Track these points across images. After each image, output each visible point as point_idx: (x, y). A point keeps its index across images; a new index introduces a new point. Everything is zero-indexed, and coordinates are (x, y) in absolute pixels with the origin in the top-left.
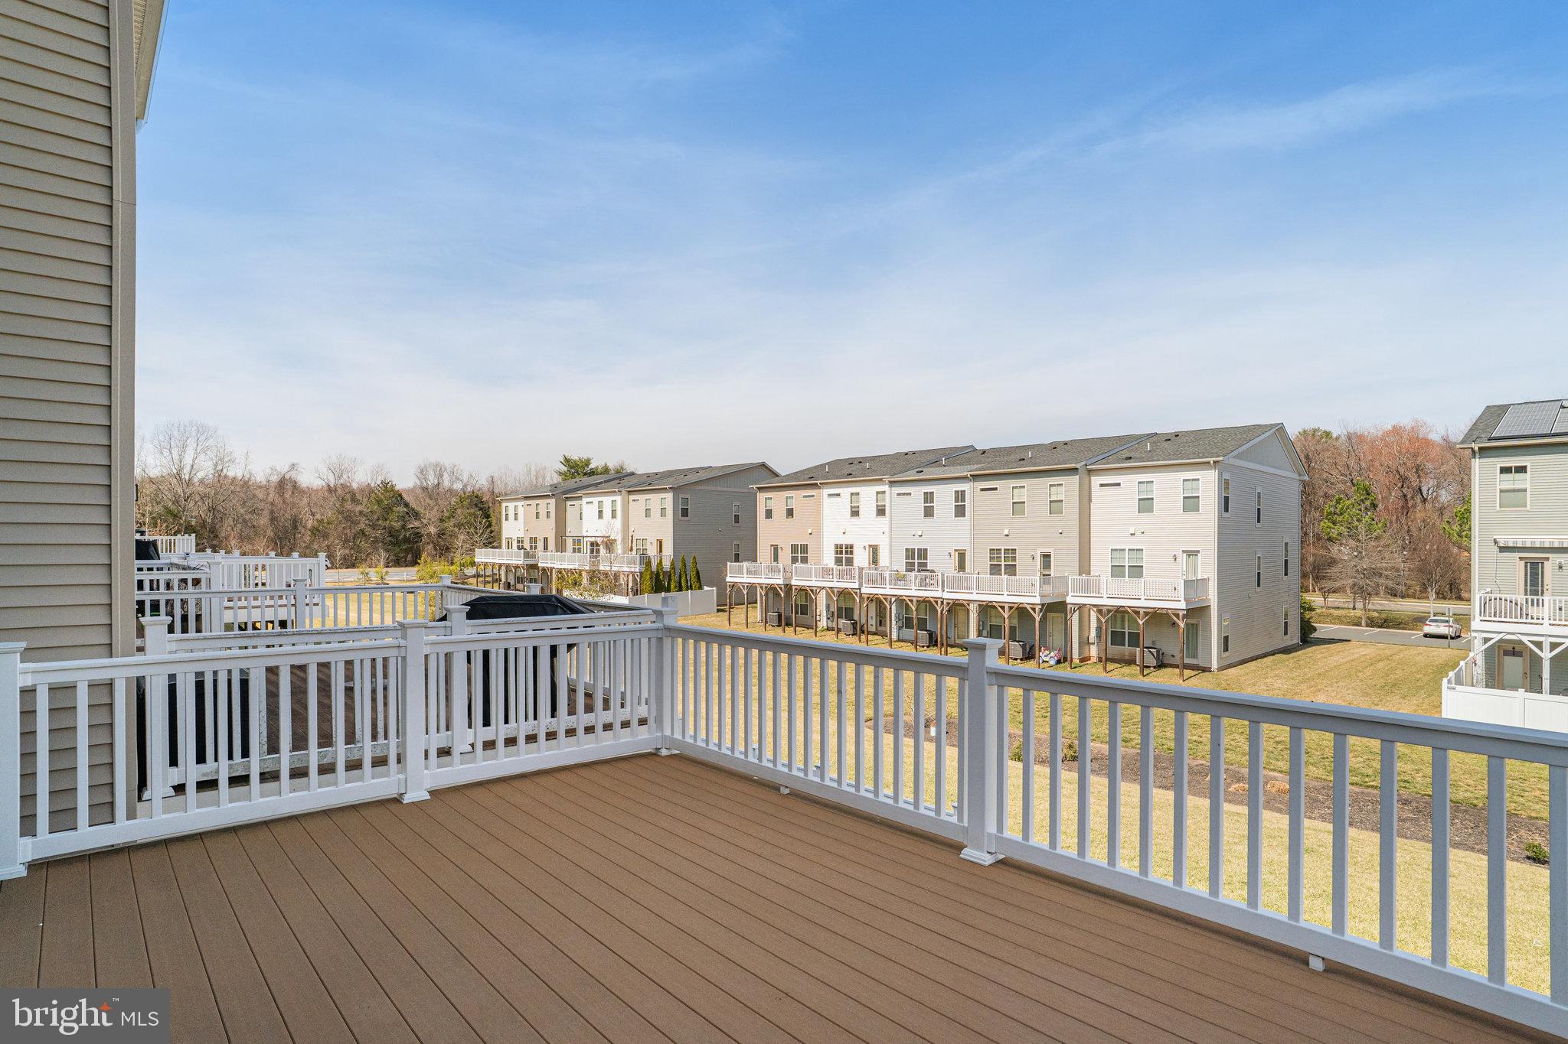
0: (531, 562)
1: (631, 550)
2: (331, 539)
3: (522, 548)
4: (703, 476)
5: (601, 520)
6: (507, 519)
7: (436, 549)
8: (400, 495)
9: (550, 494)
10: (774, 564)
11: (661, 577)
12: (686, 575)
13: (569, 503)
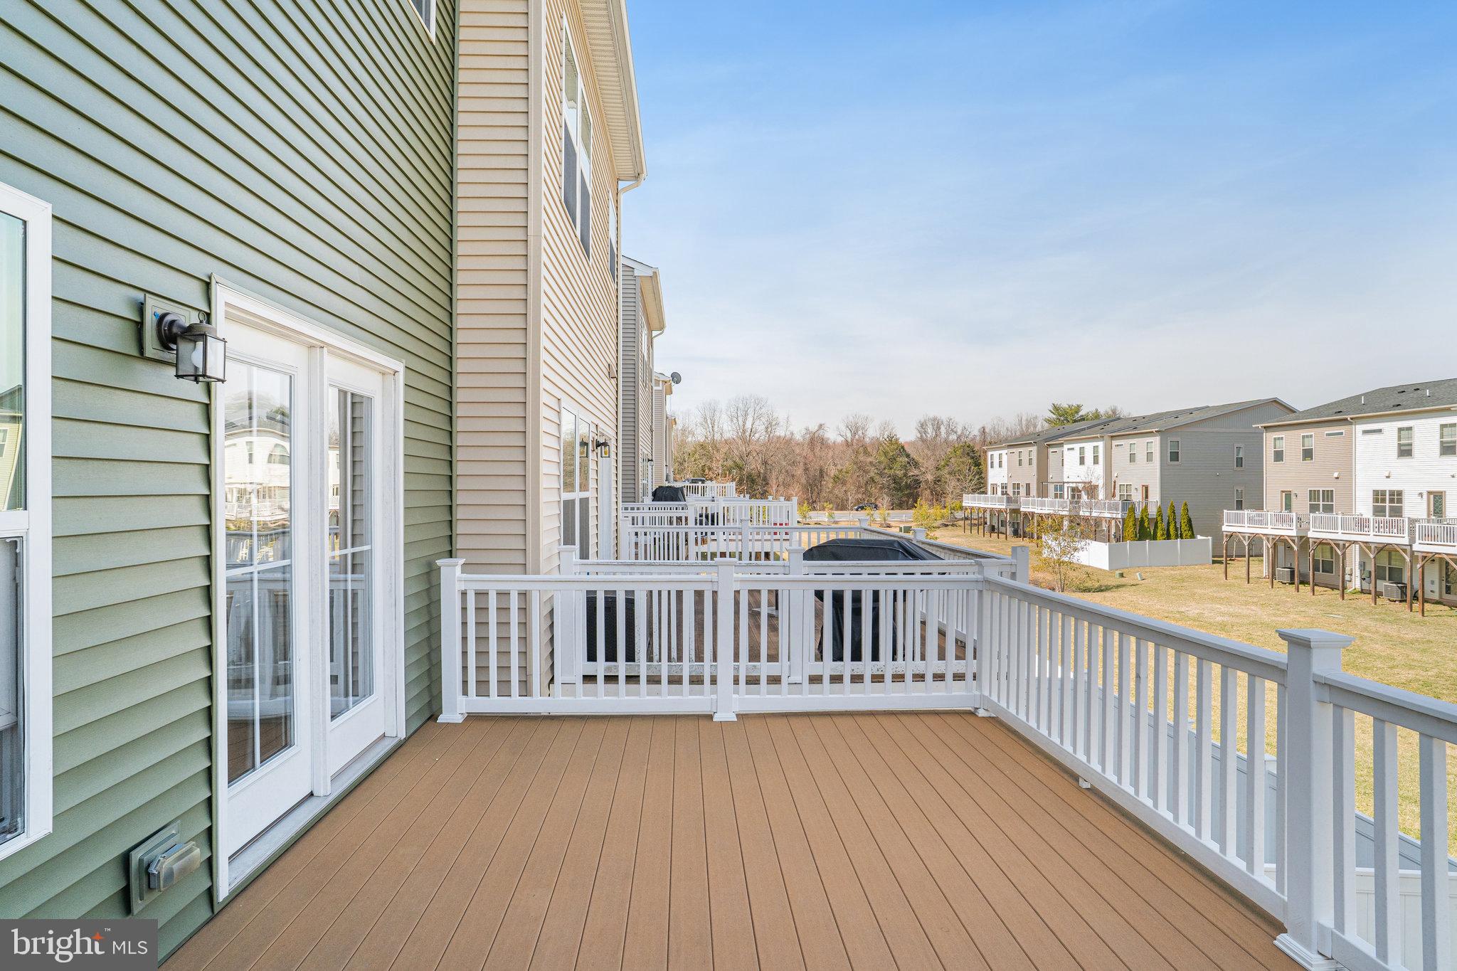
0: (1013, 506)
1: (1114, 495)
2: (848, 485)
3: (1006, 494)
4: (1196, 417)
5: (1082, 467)
6: (992, 467)
7: (932, 494)
8: (903, 447)
9: (1032, 442)
10: (1285, 513)
11: (1146, 524)
12: (1175, 523)
13: (1051, 450)
